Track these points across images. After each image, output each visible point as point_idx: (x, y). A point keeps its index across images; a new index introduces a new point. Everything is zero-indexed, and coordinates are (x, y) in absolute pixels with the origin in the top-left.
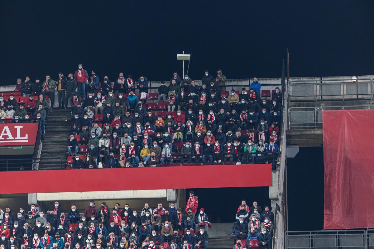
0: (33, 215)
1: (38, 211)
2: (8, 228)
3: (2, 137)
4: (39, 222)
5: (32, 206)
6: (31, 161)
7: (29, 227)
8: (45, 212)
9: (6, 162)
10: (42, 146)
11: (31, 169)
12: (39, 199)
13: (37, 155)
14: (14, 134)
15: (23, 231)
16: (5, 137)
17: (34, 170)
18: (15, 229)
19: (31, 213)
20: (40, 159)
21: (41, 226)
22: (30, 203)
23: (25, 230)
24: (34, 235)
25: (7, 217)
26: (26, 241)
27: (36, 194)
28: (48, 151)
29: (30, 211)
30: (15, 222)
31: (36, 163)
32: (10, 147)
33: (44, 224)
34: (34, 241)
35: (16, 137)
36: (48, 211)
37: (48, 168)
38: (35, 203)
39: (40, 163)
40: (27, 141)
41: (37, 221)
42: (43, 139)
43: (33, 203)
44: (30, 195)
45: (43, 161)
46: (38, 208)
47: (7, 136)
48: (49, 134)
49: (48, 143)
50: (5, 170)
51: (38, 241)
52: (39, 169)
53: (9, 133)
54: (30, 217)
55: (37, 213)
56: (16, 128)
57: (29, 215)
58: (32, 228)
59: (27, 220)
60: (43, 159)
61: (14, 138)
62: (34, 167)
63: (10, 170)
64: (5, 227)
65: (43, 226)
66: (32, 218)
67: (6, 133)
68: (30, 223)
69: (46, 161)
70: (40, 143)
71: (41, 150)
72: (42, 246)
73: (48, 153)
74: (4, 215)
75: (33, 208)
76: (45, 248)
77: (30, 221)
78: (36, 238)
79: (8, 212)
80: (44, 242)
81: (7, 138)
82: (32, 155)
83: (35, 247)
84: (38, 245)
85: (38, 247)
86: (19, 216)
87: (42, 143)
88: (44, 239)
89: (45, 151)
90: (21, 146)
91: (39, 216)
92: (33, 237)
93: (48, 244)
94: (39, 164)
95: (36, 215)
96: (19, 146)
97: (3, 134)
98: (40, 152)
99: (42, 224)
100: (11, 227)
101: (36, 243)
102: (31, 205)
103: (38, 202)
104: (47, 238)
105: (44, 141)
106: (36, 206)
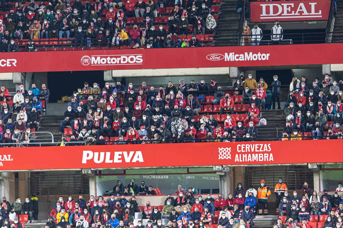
0: (327, 84)
1: (331, 81)
2: (304, 96)
3: (298, 13)
4: (332, 90)
5: (326, 75)
6: (325, 35)
7: (324, 95)
8: (338, 82)
9: (301, 35)
10: (334, 21)
11: (324, 42)
12: (332, 70)
13: (330, 29)
14: (309, 10)
15: (318, 99)
16: (301, 13)
17: (328, 43)
18: (311, 96)
19: (325, 83)
20: (333, 33)
21: (335, 94)
22: (323, 73)
23: (320, 97)
24: (328, 102)
25: (303, 86)
26: (321, 108)
27: (329, 65)
28: (340, 25)
29: (324, 81)
30: (310, 90)
31: (329, 36)
32: (305, 22)
33: (337, 92)
34: (328, 108)
35: (311, 13)
36: (341, 81)
37: (340, 41)
38: (329, 73)
39: (333, 36)
40: (321, 16)
41: (330, 90)
42: (335, 14)
43: (326, 73)
44: (323, 66)
45: (336, 34)
46: (331, 78)
47: (303, 12)
48: (340, 10)
49: (340, 18)
50: (301, 43)
51: (332, 108)
52: (332, 42)
53: (304, 9)
54: (324, 86)
55: (330, 82)
56: (311, 5)
57: (323, 85)
58: (326, 96)
59: (322, 89)
60: (336, 33)
61: (308, 14)
62: (327, 40)
63: (305, 43)
64: (301, 95)
65: (336, 94)
66: (326, 87)
67: (302, 9)
68: (324, 91)
69: (339, 35)
70: (332, 19)
71: (334, 24)
72: (335, 112)
73: (341, 27)
74: (300, 84)
75: (327, 77)
76: (338, 114)
77: (324, 90)
78: (329, 105)
79: (303, 82)
80: (337, 109)
81: (303, 14)
82: (326, 29)
83: (329, 113)
84: (331, 111)
85: (332, 113)
86: (315, 84)
87: (334, 18)
88: (337, 106)
89: (337, 25)
90: (315, 21)
91: (333, 85)
92: (327, 104)
93: (340, 111)
94: (331, 37)
95: (329, 84)
96: (313, 21)
97: (298, 10)
98: (332, 26)
99: (336, 93)
100: (307, 95)
101: (330, 110)
102: (324, 75)
103: (332, 72)
104: (340, 105)
105: (337, 16)
106: (329, 76)
